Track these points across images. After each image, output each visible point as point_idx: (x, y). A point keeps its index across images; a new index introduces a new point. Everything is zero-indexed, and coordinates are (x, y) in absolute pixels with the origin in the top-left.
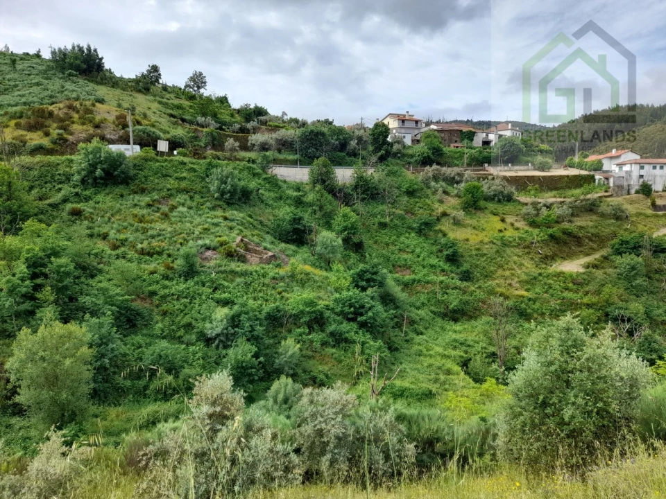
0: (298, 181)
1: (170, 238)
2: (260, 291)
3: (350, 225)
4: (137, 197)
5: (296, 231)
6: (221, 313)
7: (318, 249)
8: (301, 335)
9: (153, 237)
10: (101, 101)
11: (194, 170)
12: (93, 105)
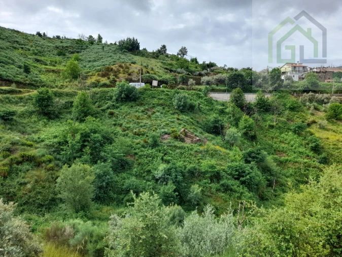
0: (224, 101)
1: (149, 128)
2: (188, 158)
3: (248, 126)
4: (138, 107)
5: (216, 127)
6: (162, 167)
7: (226, 137)
8: (205, 184)
9: (141, 127)
10: (134, 63)
11: (168, 95)
12: (130, 65)
